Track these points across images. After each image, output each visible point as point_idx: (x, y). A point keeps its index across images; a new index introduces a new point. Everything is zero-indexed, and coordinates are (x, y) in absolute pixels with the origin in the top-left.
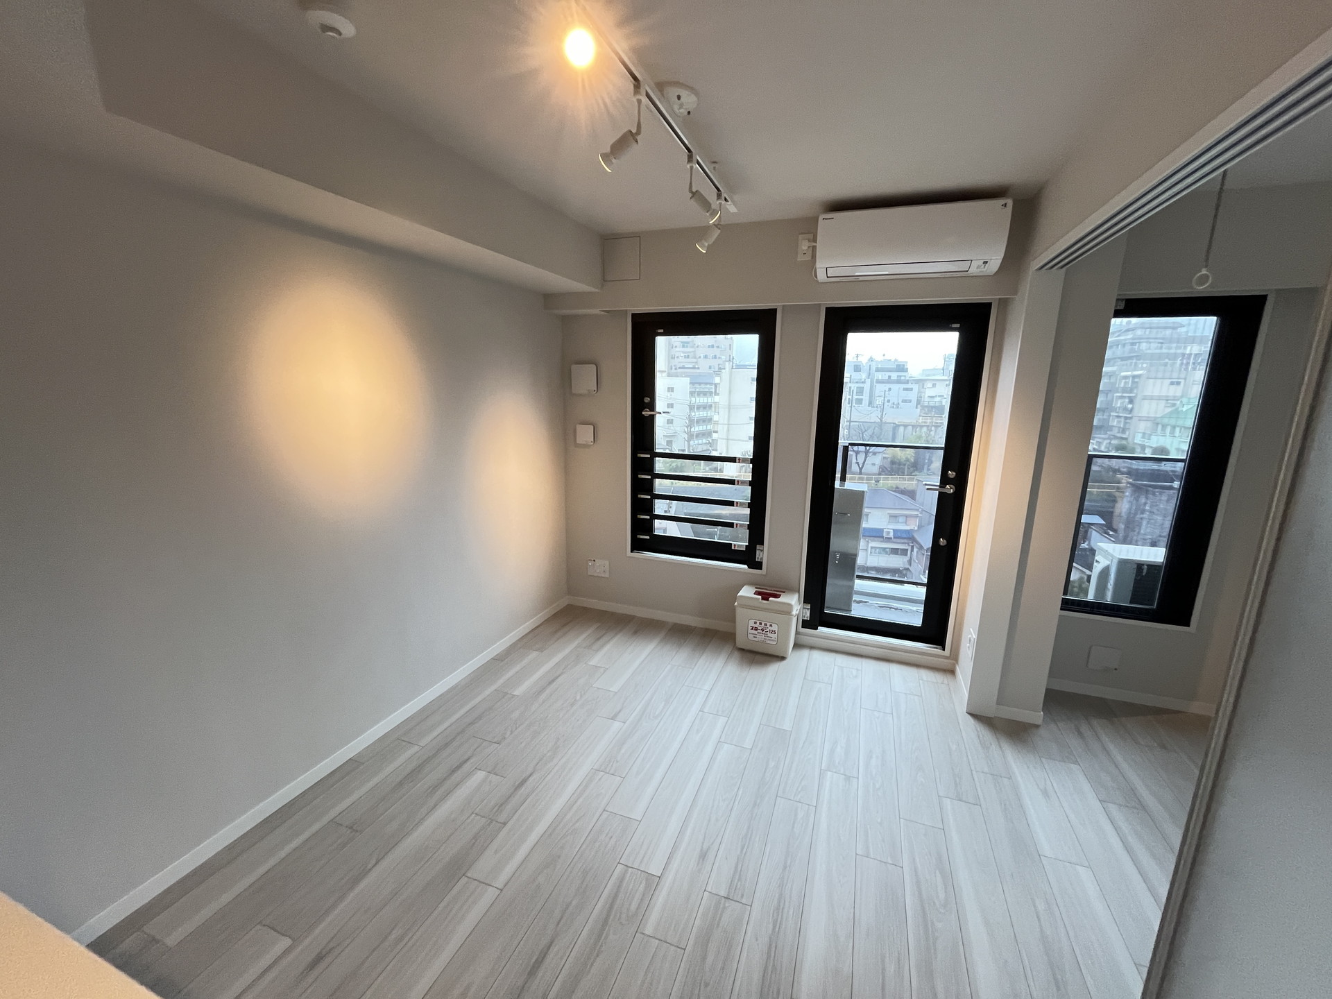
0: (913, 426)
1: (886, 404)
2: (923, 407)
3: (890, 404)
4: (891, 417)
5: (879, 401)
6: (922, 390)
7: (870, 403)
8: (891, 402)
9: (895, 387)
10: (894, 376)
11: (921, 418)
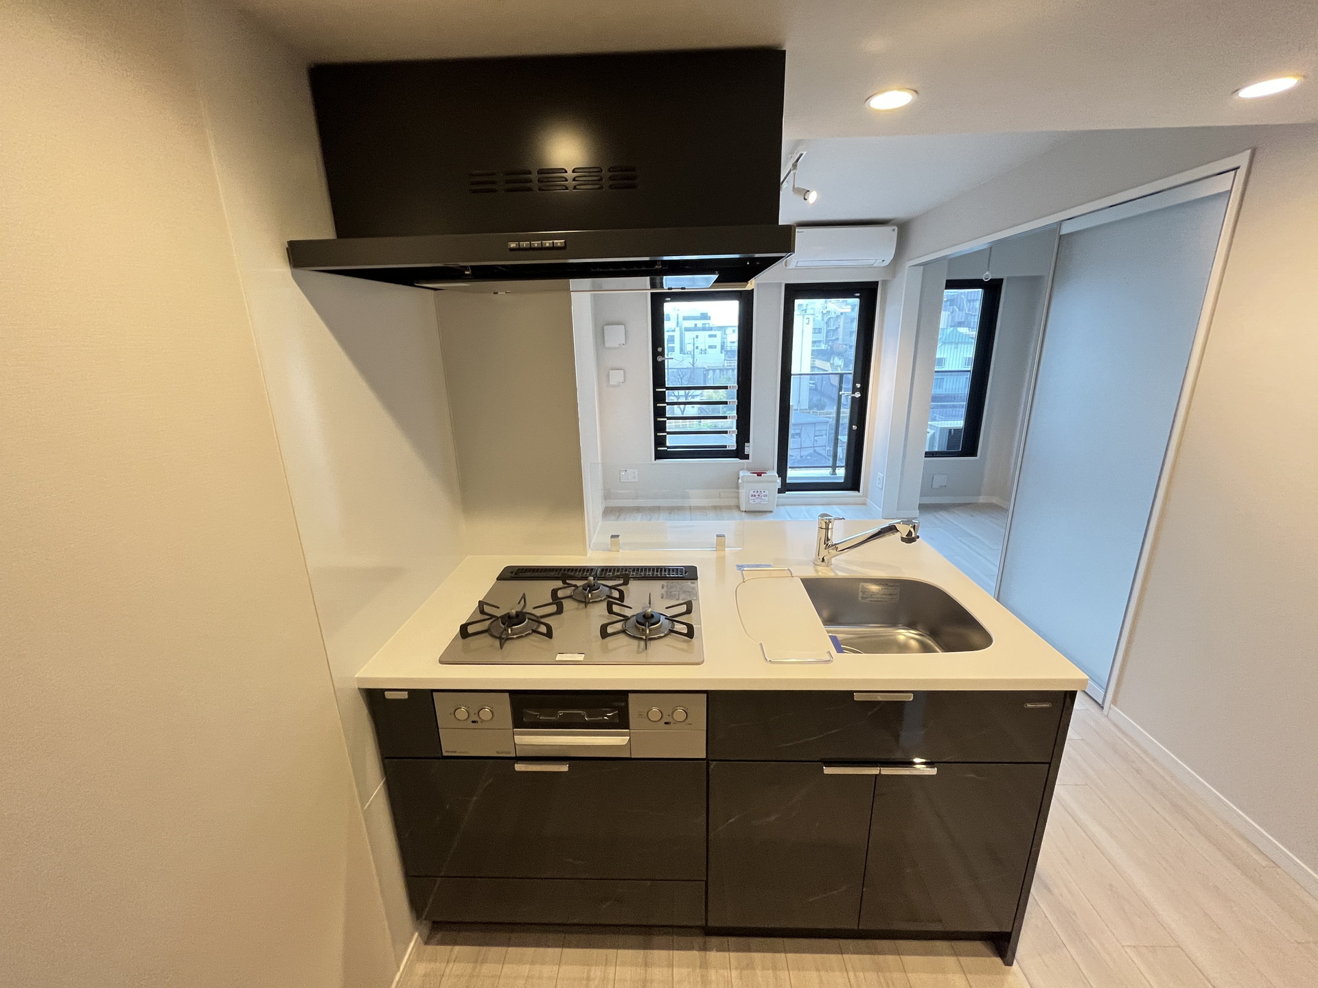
0: (720, 370)
1: (696, 350)
2: (727, 352)
3: (698, 350)
4: (701, 362)
5: (689, 348)
6: (725, 336)
7: (682, 351)
8: (700, 348)
9: (701, 334)
10: (700, 323)
11: (726, 362)
